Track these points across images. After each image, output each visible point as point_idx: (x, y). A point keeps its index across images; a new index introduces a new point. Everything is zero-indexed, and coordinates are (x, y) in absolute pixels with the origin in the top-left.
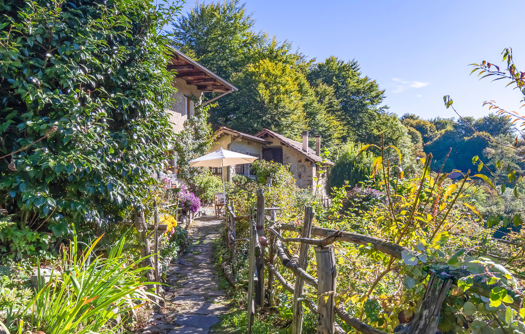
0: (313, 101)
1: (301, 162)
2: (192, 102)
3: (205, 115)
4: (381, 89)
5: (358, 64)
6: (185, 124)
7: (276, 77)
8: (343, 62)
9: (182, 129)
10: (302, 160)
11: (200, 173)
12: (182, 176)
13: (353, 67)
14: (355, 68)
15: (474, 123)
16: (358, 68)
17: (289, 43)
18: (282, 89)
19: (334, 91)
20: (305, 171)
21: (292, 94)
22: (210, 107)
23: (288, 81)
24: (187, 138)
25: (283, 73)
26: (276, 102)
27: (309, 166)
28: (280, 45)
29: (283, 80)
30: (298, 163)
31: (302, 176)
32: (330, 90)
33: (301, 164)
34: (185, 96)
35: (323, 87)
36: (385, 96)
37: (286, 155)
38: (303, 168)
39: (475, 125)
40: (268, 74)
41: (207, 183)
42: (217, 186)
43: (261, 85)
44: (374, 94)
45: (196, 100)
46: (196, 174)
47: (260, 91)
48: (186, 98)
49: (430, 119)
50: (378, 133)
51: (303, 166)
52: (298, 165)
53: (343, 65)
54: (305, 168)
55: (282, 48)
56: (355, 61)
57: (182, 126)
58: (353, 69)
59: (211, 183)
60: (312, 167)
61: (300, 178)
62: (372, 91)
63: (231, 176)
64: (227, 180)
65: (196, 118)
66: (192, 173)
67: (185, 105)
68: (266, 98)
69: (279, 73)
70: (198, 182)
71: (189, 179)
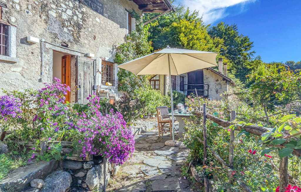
0: (213, 47)
1: (218, 81)
2: (133, 20)
3: (145, 33)
4: (251, 41)
5: (237, 26)
6: (126, 38)
7: (191, 30)
8: (228, 25)
9: (123, 41)
10: (219, 80)
11: (141, 86)
12: (123, 89)
13: (234, 28)
14: (235, 29)
15: (294, 64)
16: (237, 29)
17: (197, 12)
18: (195, 37)
19: (223, 42)
20: (221, 88)
21: (201, 41)
22: (151, 25)
23: (198, 33)
24: (128, 50)
25: (195, 28)
26: (191, 45)
27: (224, 84)
28: (192, 13)
29: (196, 31)
30: (216, 82)
31: (219, 91)
32: (222, 41)
33: (218, 82)
34: (126, 10)
35: (217, 39)
36: (253, 45)
37: (206, 76)
38: (219, 86)
39: (295, 66)
40: (186, 28)
41: (147, 96)
42: (157, 99)
43: (182, 35)
44: (246, 44)
45: (137, 18)
46: (137, 87)
47: (181, 39)
48: (127, 13)
49: (269, 63)
50: (250, 67)
51: (220, 84)
52: (216, 83)
53: (228, 27)
54: (221, 86)
55: (193, 15)
56: (235, 25)
57: (123, 40)
58: (234, 29)
59: (152, 96)
60: (227, 84)
61: (217, 93)
62: (246, 42)
63: (167, 91)
64: (163, 94)
65: (137, 34)
66: (133, 86)
67: (126, 19)
68: (185, 42)
69: (193, 28)
70: (139, 95)
71: (130, 92)
